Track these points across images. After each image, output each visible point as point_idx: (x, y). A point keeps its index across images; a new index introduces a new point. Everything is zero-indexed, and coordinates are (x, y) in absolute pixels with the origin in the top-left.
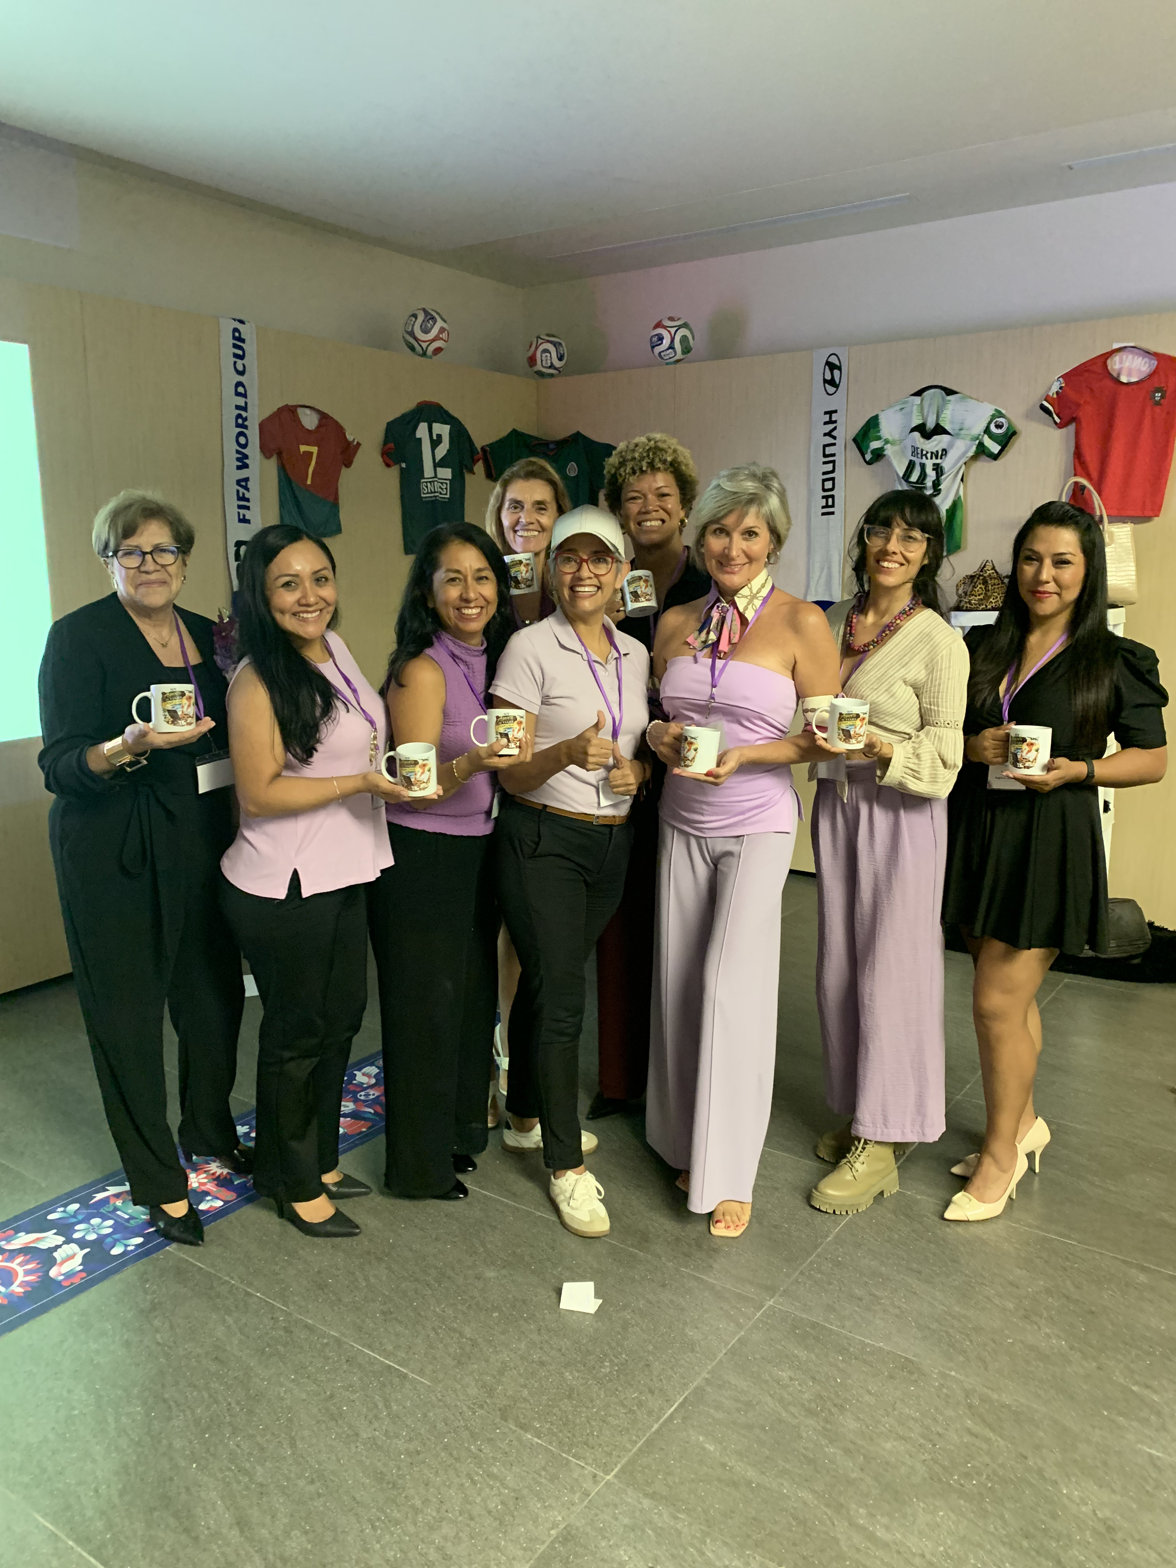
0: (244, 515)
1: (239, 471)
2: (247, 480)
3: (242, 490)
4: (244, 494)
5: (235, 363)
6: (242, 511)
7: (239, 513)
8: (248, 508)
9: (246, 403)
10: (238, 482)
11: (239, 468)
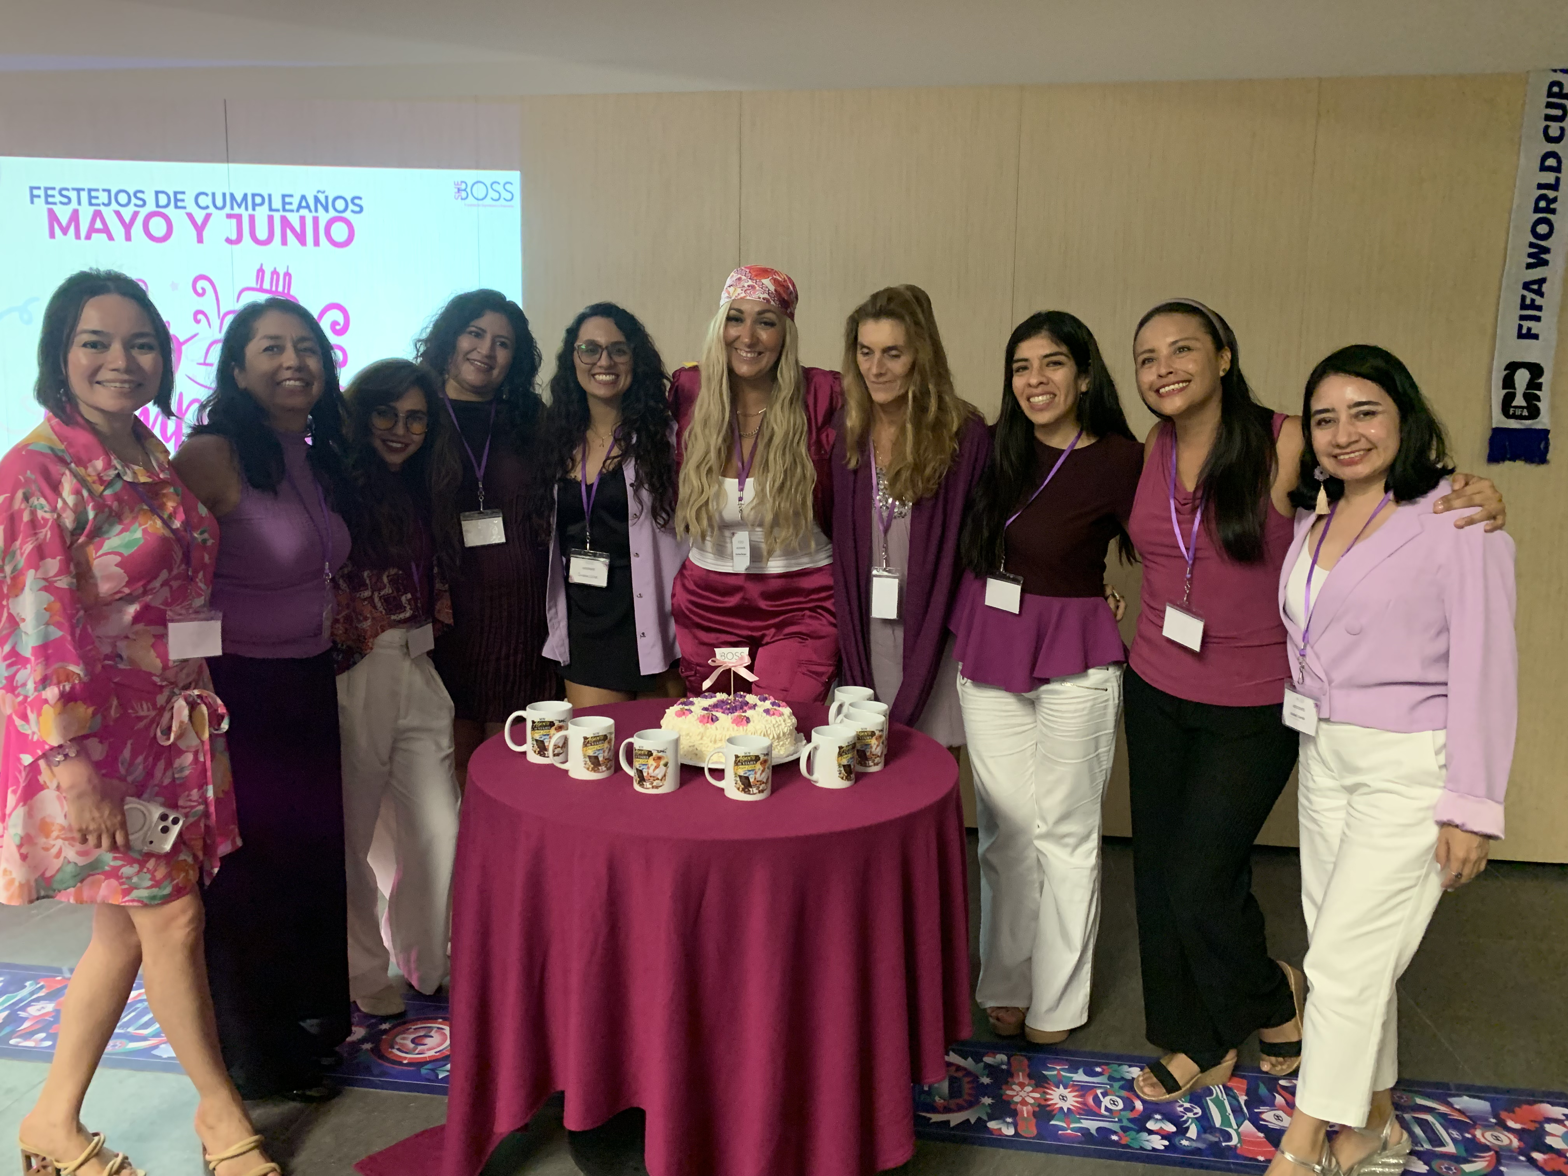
0: (1529, 329)
1: (1530, 271)
2: (1542, 281)
3: (1530, 296)
4: (1533, 300)
5: (1546, 128)
6: (1526, 324)
7: (1520, 327)
8: (1538, 319)
9: (1558, 180)
10: (1526, 286)
11: (1529, 266)
